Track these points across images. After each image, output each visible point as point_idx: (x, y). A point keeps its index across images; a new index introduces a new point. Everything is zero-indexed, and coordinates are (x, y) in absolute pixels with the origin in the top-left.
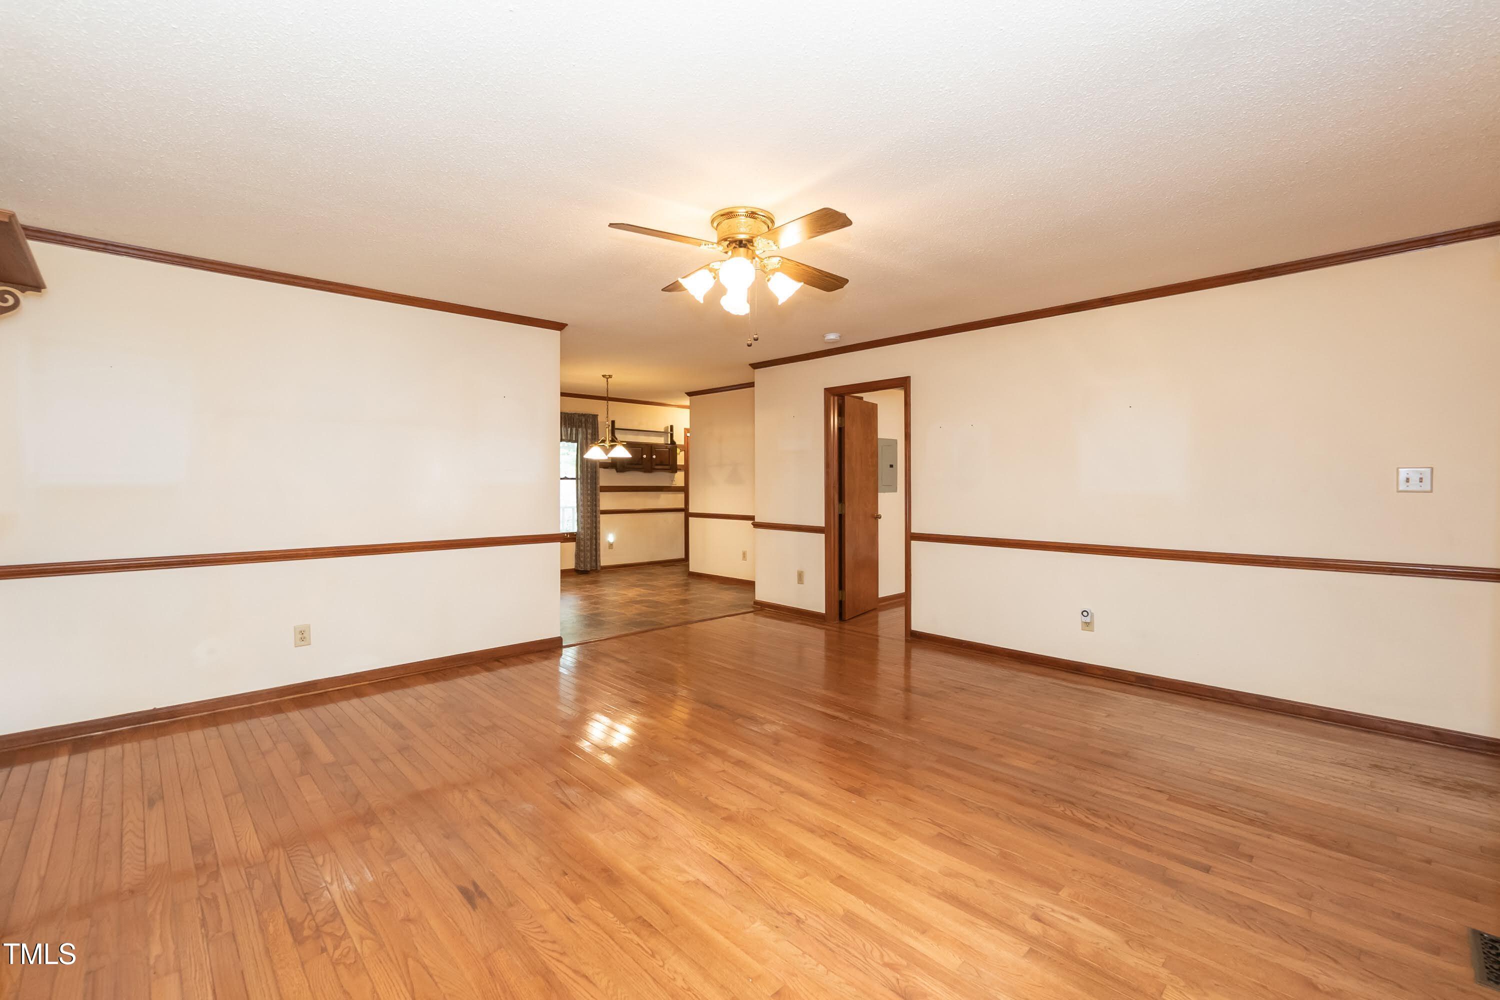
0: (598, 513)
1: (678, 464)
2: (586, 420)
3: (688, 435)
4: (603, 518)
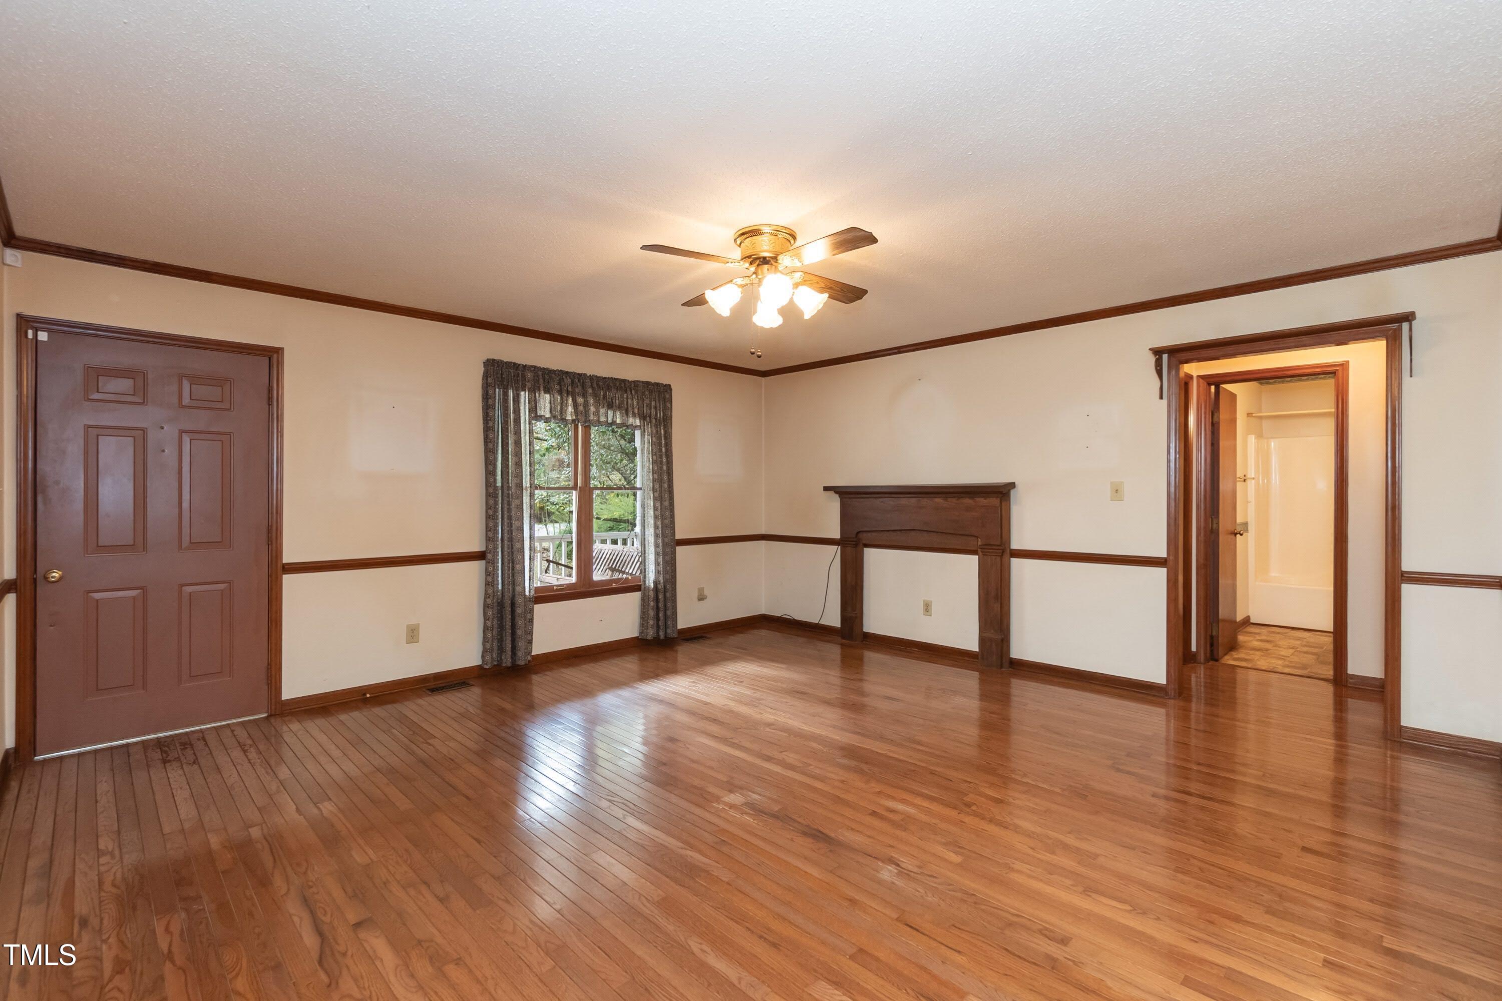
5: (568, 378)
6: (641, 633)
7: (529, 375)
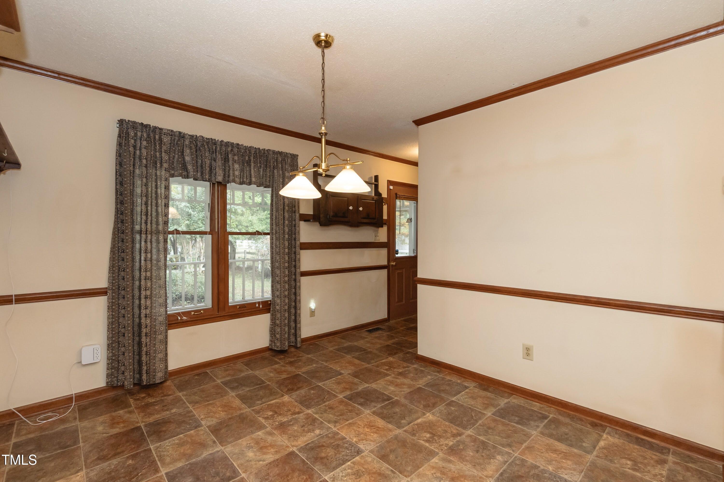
0: (298, 275)
1: (384, 218)
2: (283, 160)
3: (391, 187)
4: (304, 280)
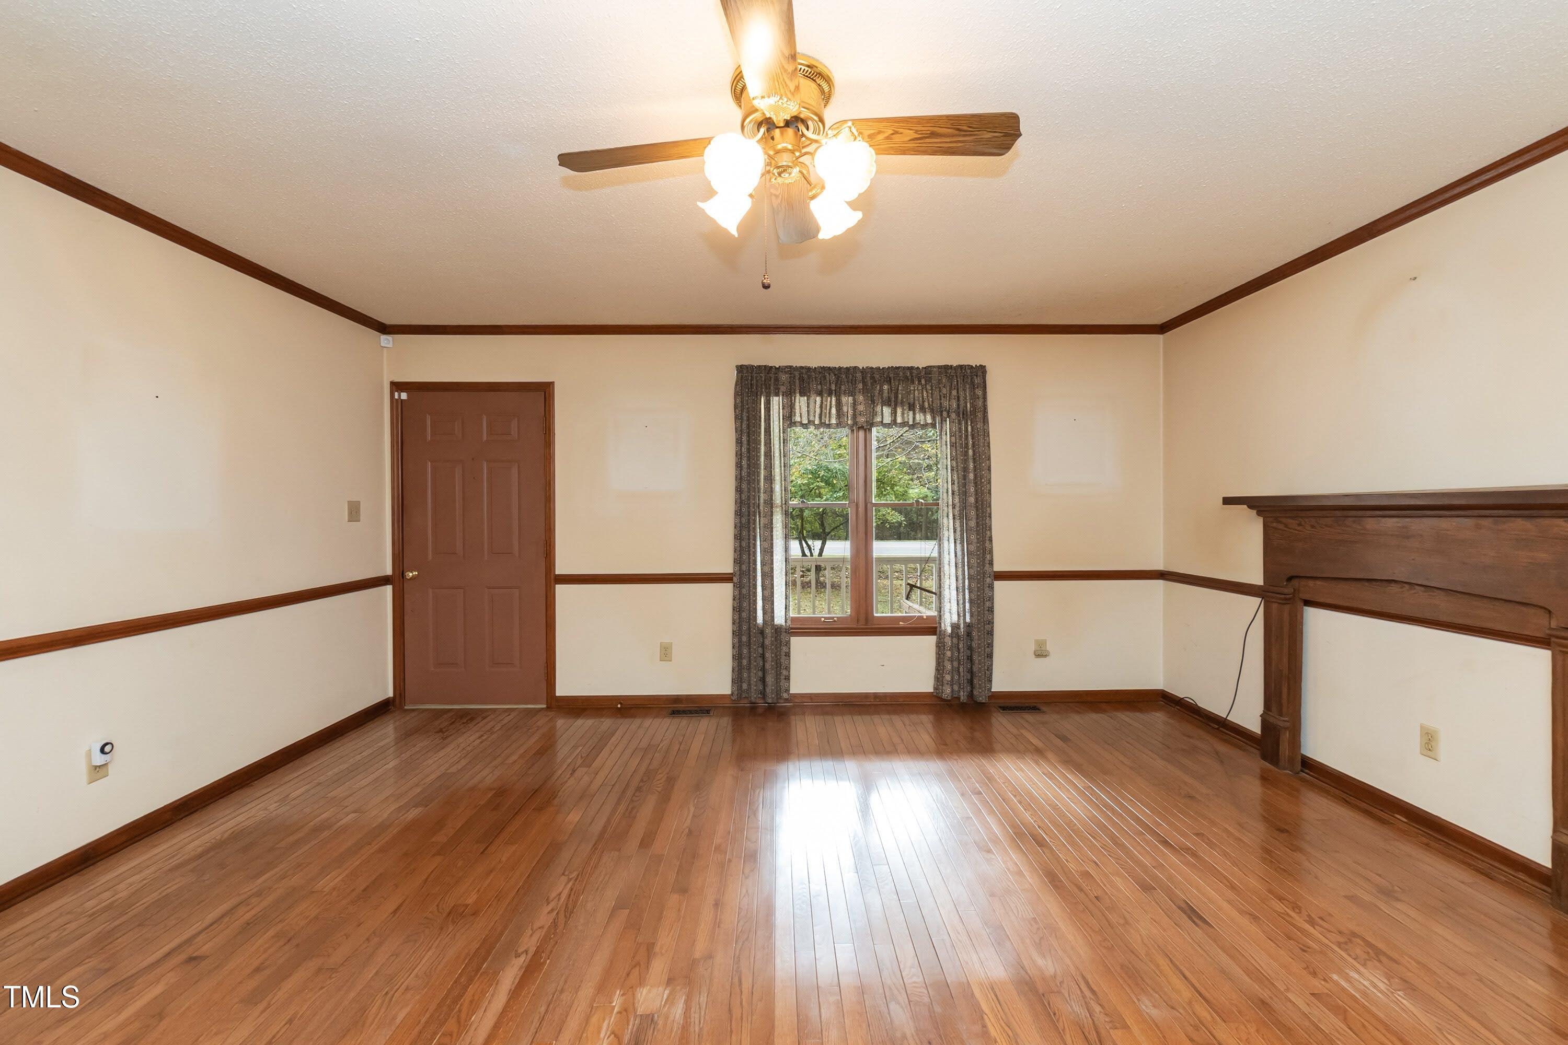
5: (832, 374)
6: (935, 689)
7: (784, 377)
